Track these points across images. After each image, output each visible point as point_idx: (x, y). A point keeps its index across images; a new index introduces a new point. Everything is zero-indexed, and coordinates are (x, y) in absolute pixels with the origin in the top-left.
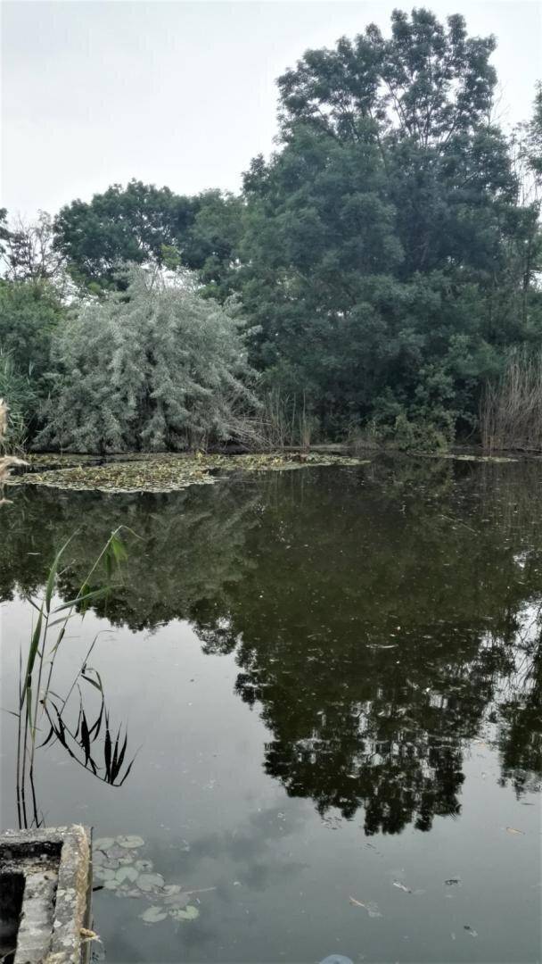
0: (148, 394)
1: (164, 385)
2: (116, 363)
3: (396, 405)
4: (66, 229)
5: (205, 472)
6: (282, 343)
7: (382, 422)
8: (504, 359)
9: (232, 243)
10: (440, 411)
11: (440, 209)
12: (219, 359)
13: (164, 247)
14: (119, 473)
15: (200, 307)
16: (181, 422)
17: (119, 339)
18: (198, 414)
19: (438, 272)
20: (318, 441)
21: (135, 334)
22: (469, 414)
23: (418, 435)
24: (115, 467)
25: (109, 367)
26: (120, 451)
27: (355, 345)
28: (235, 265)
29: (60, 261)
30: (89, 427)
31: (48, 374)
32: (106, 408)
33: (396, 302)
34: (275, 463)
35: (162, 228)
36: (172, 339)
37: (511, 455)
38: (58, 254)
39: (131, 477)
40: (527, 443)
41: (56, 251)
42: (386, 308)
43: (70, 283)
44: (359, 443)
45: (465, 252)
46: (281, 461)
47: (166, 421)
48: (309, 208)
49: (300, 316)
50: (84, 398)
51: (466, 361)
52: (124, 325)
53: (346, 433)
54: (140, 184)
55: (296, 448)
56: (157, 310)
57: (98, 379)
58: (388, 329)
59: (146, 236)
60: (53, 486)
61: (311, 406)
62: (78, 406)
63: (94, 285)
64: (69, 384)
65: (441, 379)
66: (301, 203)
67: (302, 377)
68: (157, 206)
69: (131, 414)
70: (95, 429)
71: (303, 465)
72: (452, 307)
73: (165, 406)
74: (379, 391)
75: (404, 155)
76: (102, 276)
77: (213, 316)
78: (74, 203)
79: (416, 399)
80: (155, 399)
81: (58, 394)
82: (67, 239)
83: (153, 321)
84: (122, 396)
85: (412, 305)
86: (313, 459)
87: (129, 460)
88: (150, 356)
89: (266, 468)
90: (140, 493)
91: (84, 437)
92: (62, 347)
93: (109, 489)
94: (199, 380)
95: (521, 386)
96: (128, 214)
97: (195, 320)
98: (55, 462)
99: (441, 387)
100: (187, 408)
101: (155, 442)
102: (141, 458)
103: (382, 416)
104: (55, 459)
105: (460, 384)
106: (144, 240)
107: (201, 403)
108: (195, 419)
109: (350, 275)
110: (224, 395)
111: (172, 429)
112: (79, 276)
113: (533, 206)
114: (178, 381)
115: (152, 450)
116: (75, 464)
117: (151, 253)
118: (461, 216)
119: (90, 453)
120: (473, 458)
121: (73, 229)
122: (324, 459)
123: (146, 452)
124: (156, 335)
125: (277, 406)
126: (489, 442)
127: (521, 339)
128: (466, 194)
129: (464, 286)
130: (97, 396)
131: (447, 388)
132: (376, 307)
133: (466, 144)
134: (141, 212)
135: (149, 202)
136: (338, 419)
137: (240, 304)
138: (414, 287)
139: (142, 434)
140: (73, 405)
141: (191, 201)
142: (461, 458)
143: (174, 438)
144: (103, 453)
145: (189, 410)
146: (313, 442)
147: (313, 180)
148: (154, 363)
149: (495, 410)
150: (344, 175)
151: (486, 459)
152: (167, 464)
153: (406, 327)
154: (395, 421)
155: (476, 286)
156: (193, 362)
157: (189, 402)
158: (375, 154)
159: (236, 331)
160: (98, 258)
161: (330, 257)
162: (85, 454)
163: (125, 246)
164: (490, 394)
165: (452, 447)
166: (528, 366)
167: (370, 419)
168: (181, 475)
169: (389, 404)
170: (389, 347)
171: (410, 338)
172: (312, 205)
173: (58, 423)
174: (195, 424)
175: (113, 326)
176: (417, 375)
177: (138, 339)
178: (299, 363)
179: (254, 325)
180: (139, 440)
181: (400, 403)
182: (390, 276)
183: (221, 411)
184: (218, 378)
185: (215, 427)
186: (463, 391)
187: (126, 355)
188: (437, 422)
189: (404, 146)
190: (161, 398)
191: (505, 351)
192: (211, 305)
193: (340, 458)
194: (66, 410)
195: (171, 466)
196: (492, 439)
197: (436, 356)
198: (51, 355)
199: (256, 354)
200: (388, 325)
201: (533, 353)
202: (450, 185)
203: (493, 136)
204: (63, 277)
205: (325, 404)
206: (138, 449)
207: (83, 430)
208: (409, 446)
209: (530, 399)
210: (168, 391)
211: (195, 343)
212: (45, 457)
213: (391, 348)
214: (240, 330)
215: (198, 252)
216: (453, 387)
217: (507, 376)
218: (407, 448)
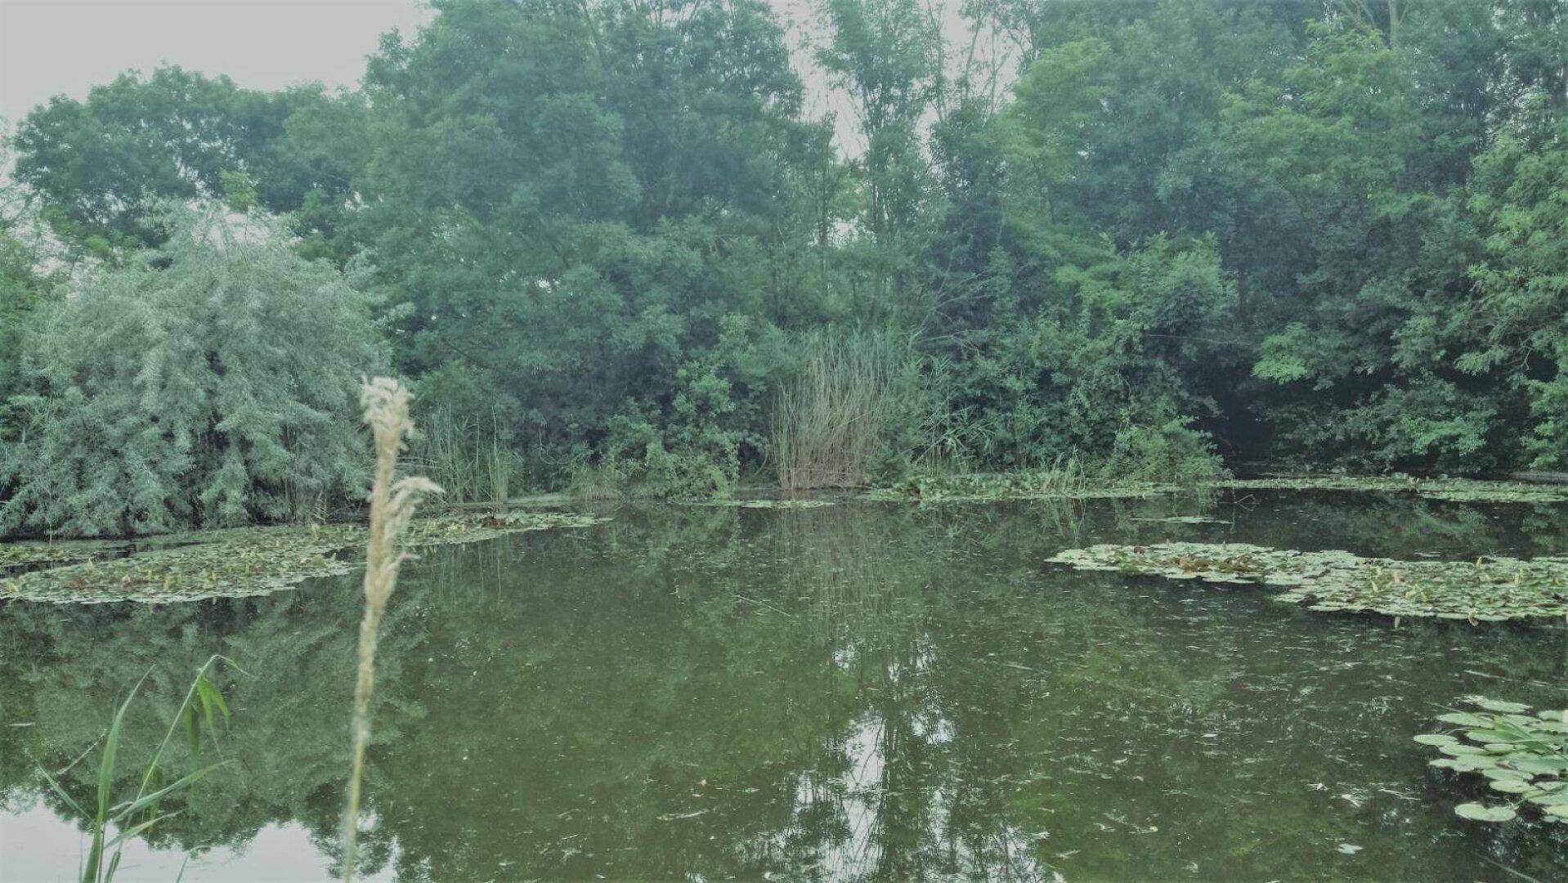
0: (212, 426)
1: (240, 410)
2: (150, 372)
3: (645, 426)
4: (40, 144)
5: (327, 555)
6: (450, 331)
7: (626, 454)
8: (801, 350)
9: (350, 168)
10: (713, 434)
11: (691, 122)
12: (342, 361)
13: (224, 174)
14: (167, 568)
15: (301, 274)
16: (275, 470)
17: (154, 330)
18: (305, 457)
19: (694, 219)
20: (521, 491)
21: (185, 321)
22: (757, 436)
23: (682, 473)
24: (157, 557)
25: (137, 381)
26: (163, 528)
27: (573, 333)
28: (356, 204)
29: (29, 199)
30: (100, 488)
31: (20, 397)
32: (133, 454)
33: (634, 264)
34: (453, 532)
35: (219, 143)
36: (255, 328)
37: (824, 497)
38: (26, 188)
39: (190, 573)
40: (844, 477)
41: (21, 181)
42: (618, 275)
43: (50, 236)
44: (589, 490)
45: (732, 190)
46: (463, 527)
47: (248, 471)
48: (483, 115)
49: (478, 287)
50: (91, 437)
51: (747, 355)
52: (163, 306)
53: (569, 475)
54: (177, 70)
55: (484, 504)
56: (225, 280)
57: (116, 403)
58: (624, 307)
59: (191, 156)
60: (40, 599)
61: (506, 434)
62: (78, 453)
63: (95, 240)
64: (60, 413)
65: (711, 383)
66: (470, 106)
67: (488, 386)
68: (210, 105)
69: (181, 462)
70: (113, 493)
71: (501, 532)
72: (720, 273)
73: (245, 445)
74: (616, 404)
75: (630, 36)
76: (110, 224)
77: (327, 288)
78: (54, 100)
79: (676, 416)
80: (224, 434)
81: (39, 432)
82: (40, 160)
83: (216, 299)
84: (164, 431)
85: (658, 269)
86: (517, 520)
87: (181, 545)
88: (212, 357)
89: (437, 541)
90: (211, 599)
91: (90, 507)
92: (45, 349)
93: (147, 598)
94: (306, 398)
95: (829, 390)
96: (157, 119)
97: (294, 296)
98: (38, 556)
99: (712, 395)
100: (287, 446)
101: (228, 509)
102: (205, 538)
103: (622, 446)
104: (39, 551)
105: (740, 390)
106: (187, 161)
107: (313, 437)
108: (301, 463)
109: (556, 223)
110: (352, 421)
111: (258, 484)
112: (68, 226)
113: (826, 123)
114: (266, 400)
115: (222, 523)
116: (76, 556)
117: (199, 185)
118: (722, 134)
119: (104, 535)
120: (768, 504)
121: (53, 145)
122: (535, 520)
123: (211, 528)
124: (222, 322)
125: (449, 436)
126: (789, 478)
127: (823, 321)
128: (726, 99)
129: (735, 241)
130: (114, 432)
131: (721, 397)
132: (603, 273)
133: (721, 24)
134: (181, 115)
135: (195, 100)
136: (554, 453)
137: (373, 268)
138: (660, 241)
139: (205, 497)
140: (68, 451)
141: (270, 100)
142: (751, 505)
143: (262, 500)
144: (130, 534)
145: (289, 450)
146: (513, 493)
147: (486, 71)
148: (221, 371)
149: (794, 429)
150: (537, 65)
151: (788, 504)
152: (255, 547)
153: (651, 303)
154: (645, 451)
155: (752, 240)
156: (293, 366)
157: (288, 436)
158: (583, 34)
159: (370, 313)
160: (102, 193)
161: (523, 193)
162: (94, 538)
163: (154, 171)
164: (786, 406)
165: (734, 489)
166: (837, 360)
167: (605, 451)
168: (285, 563)
169: (634, 426)
170: (628, 335)
171: (660, 321)
172: (488, 109)
173: (42, 484)
174: (302, 473)
175: (144, 309)
176: (674, 378)
177: (189, 330)
178: (480, 364)
179: (400, 302)
180: (197, 506)
181: (650, 423)
182: (623, 223)
183: (349, 449)
184: (343, 394)
185: (339, 477)
186: (744, 400)
187: (168, 360)
188: (709, 450)
189: (627, 24)
190: (236, 431)
191: (803, 338)
192: (322, 270)
193: (562, 516)
194: (55, 460)
195: (263, 550)
196: (793, 472)
197: (702, 348)
198: (24, 363)
199: (405, 350)
200: (623, 300)
201: (843, 339)
202: (702, 86)
203: (760, 14)
204: (37, 226)
205: (531, 431)
206: (197, 523)
207: (89, 495)
208: (670, 491)
209: (844, 410)
210: (249, 418)
211: (294, 335)
212: (18, 548)
213: (631, 336)
214: (376, 311)
215: (288, 182)
216: (730, 396)
217: (807, 376)
218: (667, 494)
